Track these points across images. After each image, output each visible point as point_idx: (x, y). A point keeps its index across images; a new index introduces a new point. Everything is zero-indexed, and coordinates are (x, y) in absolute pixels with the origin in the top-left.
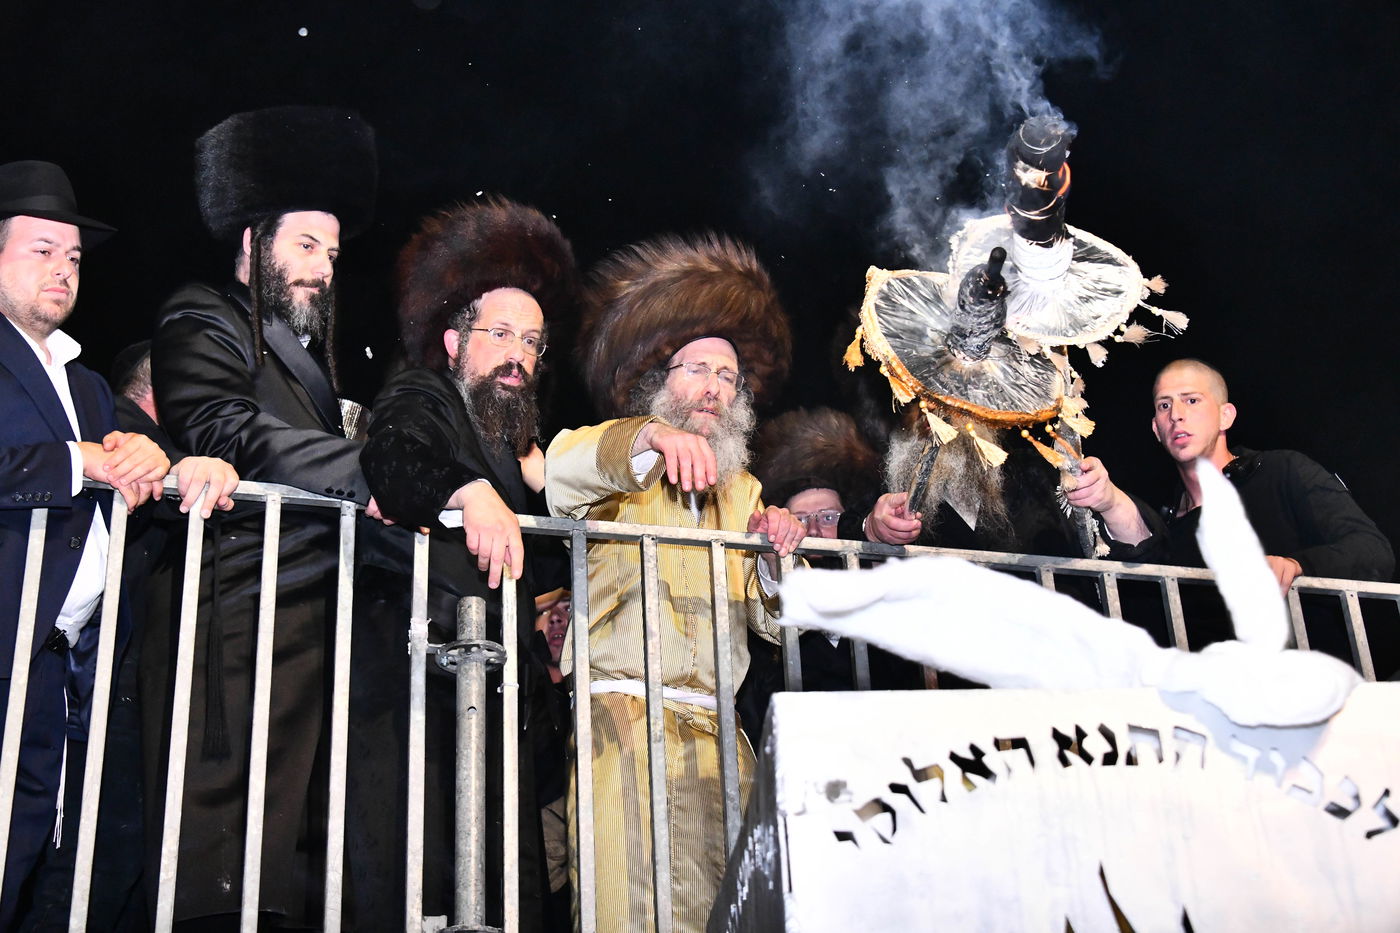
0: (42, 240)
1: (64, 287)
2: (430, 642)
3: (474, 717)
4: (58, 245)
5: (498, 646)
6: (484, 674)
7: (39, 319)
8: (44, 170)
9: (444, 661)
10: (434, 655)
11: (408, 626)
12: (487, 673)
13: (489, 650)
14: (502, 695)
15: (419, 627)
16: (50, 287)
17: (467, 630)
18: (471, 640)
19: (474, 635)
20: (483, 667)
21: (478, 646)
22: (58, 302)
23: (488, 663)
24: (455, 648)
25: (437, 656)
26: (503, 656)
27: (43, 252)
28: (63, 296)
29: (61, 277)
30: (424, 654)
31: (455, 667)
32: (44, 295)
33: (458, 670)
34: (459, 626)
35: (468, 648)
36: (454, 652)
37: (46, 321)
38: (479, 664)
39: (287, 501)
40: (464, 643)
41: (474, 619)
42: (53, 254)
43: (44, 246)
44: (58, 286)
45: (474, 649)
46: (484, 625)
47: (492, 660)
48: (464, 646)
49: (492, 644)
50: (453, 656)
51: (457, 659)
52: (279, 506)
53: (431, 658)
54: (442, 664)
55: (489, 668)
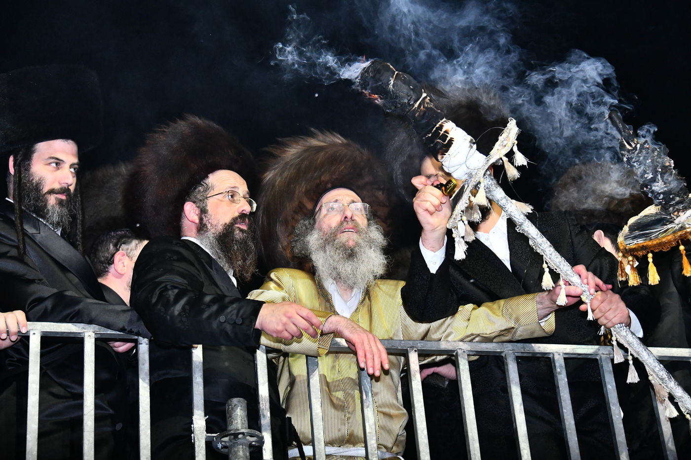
5: (257, 433)
6: (248, 454)
9: (220, 446)
10: (211, 441)
11: (192, 423)
12: (251, 453)
13: (251, 436)
15: (199, 421)
17: (234, 422)
18: (238, 430)
19: (239, 426)
20: (247, 449)
21: (243, 433)
23: (250, 446)
24: (226, 436)
25: (214, 444)
26: (261, 441)
30: (204, 442)
31: (226, 450)
33: (230, 452)
34: (228, 420)
35: (236, 436)
36: (226, 439)
38: (244, 447)
39: (98, 336)
40: (232, 432)
41: (239, 414)
45: (240, 436)
47: (253, 443)
48: (233, 434)
49: (253, 431)
50: (225, 442)
51: (228, 444)
52: (93, 340)
53: (209, 444)
54: (218, 448)
55: (252, 449)
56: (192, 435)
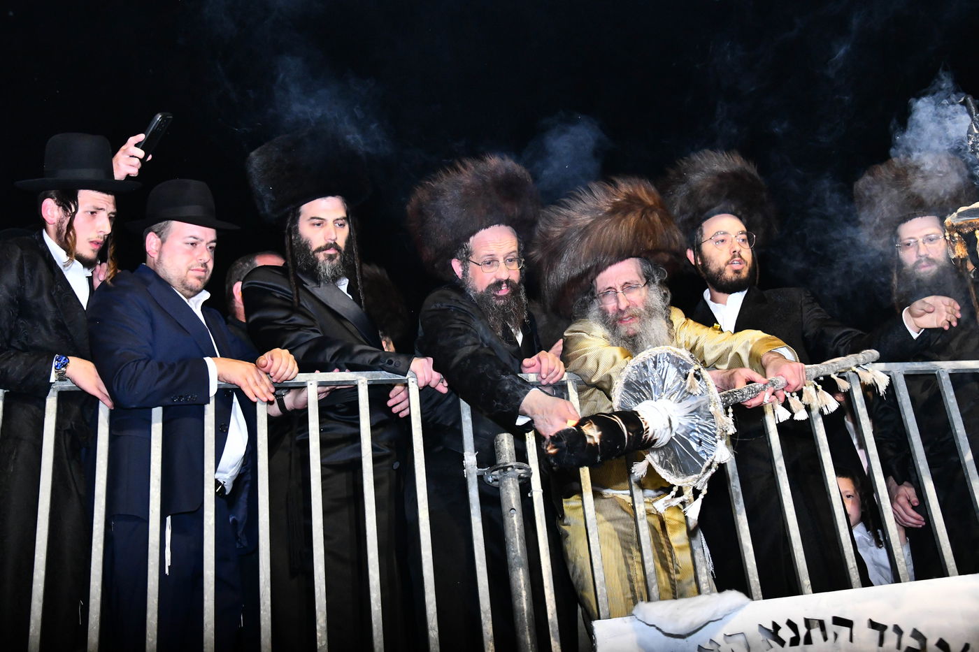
0: (191, 237)
1: (203, 269)
2: (478, 468)
3: (515, 516)
4: (202, 241)
5: (525, 465)
6: (518, 486)
7: (187, 288)
8: (195, 187)
9: (490, 479)
10: (482, 476)
11: (462, 458)
12: (520, 485)
13: (519, 469)
14: (532, 498)
15: (470, 458)
16: (195, 268)
17: (503, 456)
18: (506, 463)
19: (508, 460)
20: (517, 480)
21: (512, 467)
22: (199, 278)
23: (520, 478)
24: (496, 470)
25: (484, 477)
26: (529, 472)
27: (192, 244)
28: (203, 274)
29: (202, 262)
30: (475, 476)
31: (497, 483)
32: (191, 272)
34: (497, 454)
35: (505, 469)
36: (496, 473)
37: (191, 290)
38: (514, 479)
40: (502, 466)
41: (507, 448)
42: (198, 245)
43: (192, 240)
44: (200, 268)
45: (509, 469)
46: (514, 452)
47: (522, 475)
48: (502, 468)
50: (495, 475)
51: (498, 477)
53: (480, 478)
54: (489, 482)
55: (521, 481)
56: (465, 471)
